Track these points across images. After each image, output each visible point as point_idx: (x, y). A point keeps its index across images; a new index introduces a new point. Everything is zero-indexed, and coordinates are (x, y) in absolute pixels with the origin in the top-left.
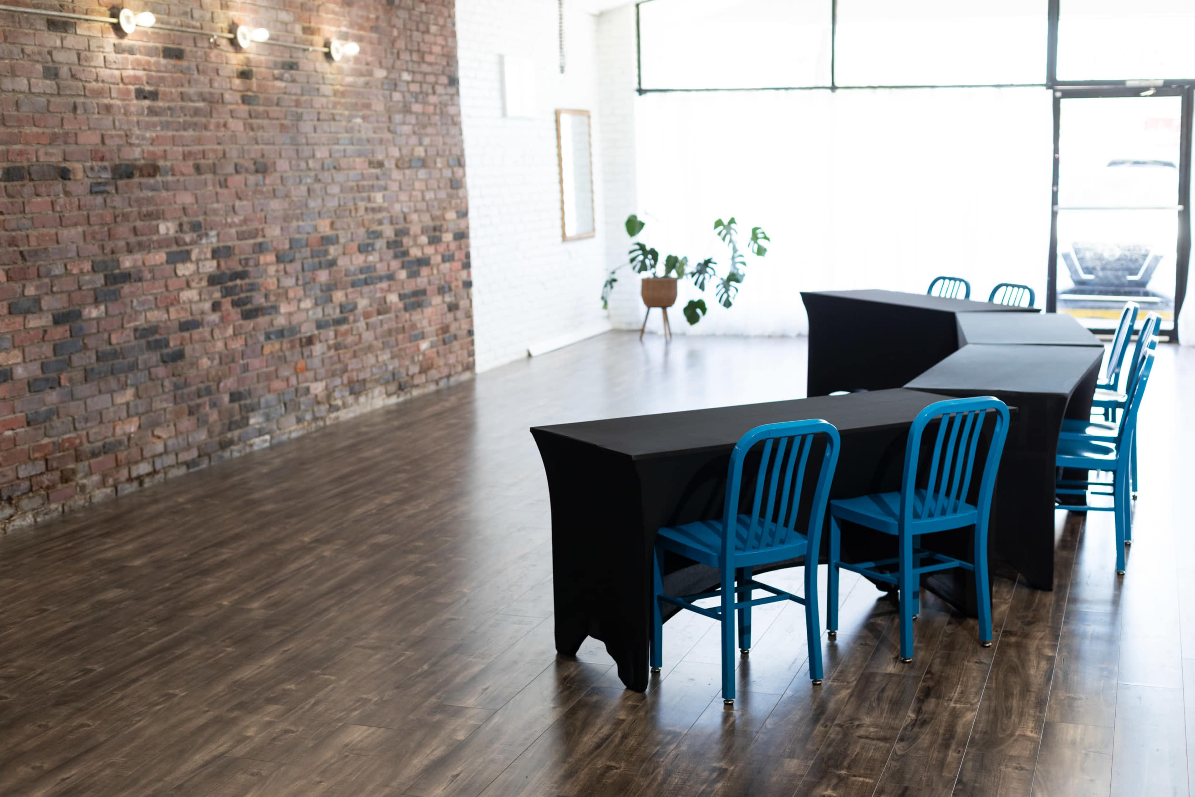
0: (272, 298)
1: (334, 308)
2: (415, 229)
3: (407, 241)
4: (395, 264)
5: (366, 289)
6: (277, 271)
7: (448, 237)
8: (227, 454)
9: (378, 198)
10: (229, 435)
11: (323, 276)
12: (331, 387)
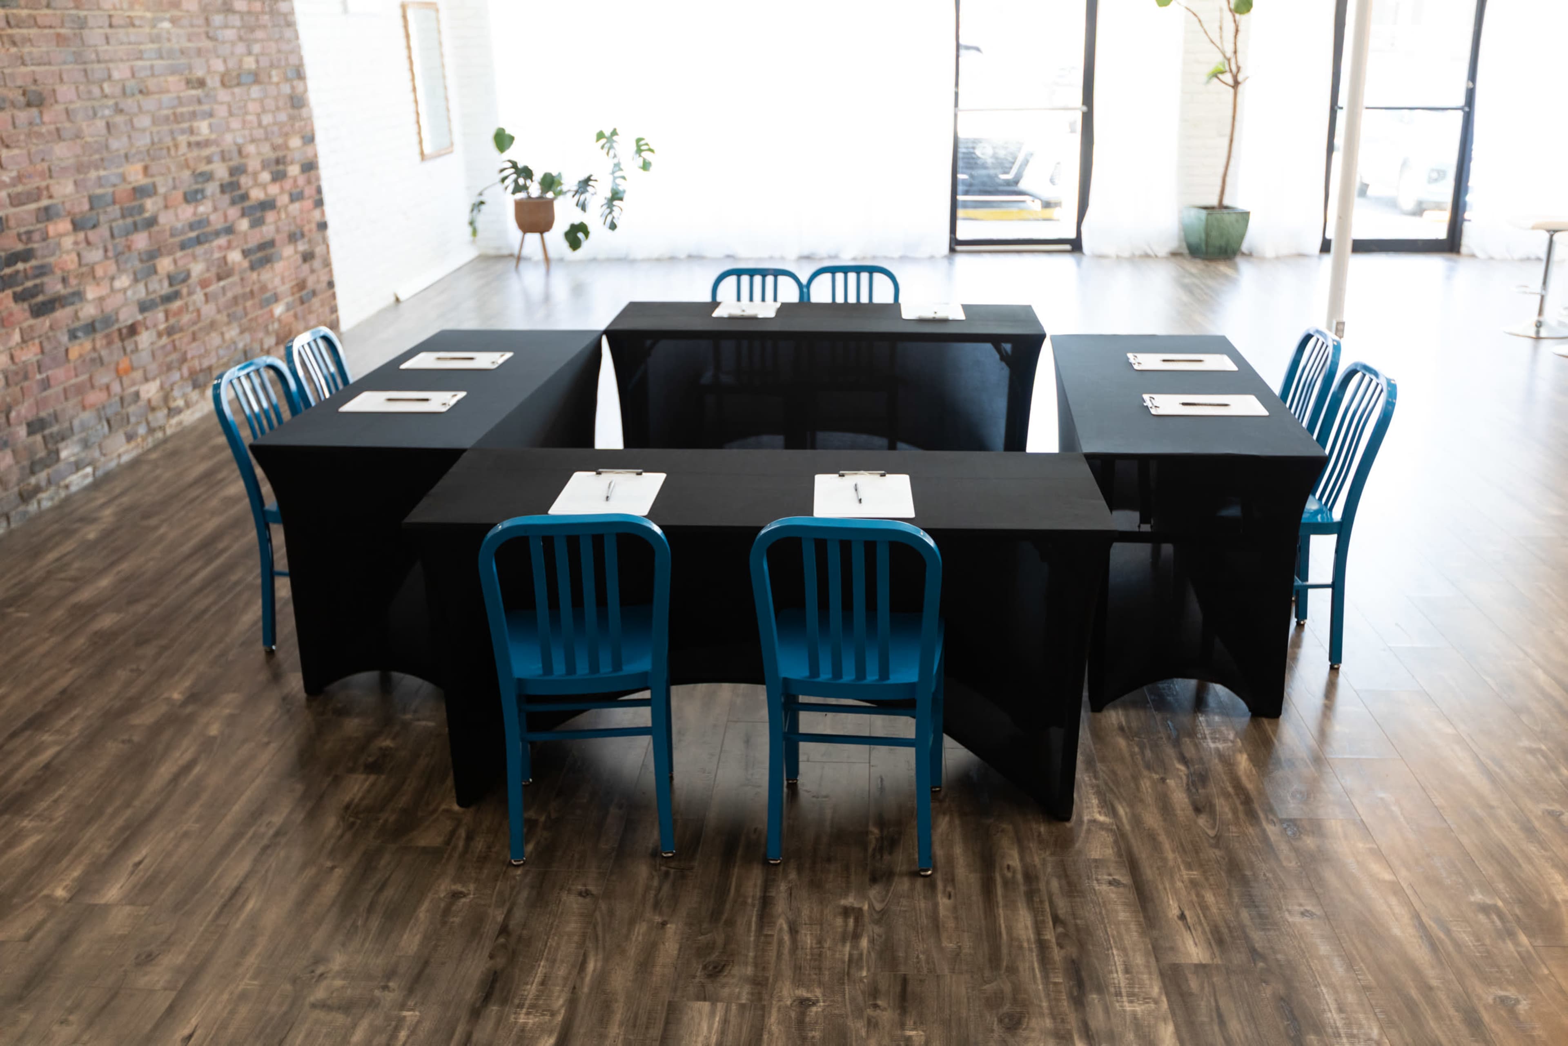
0: (73, 281)
1: (160, 281)
2: (253, 164)
3: (245, 181)
4: (233, 212)
5: (200, 250)
6: (76, 243)
7: (294, 170)
8: (33, 507)
9: (203, 127)
10: (33, 480)
11: (141, 241)
12: (167, 386)
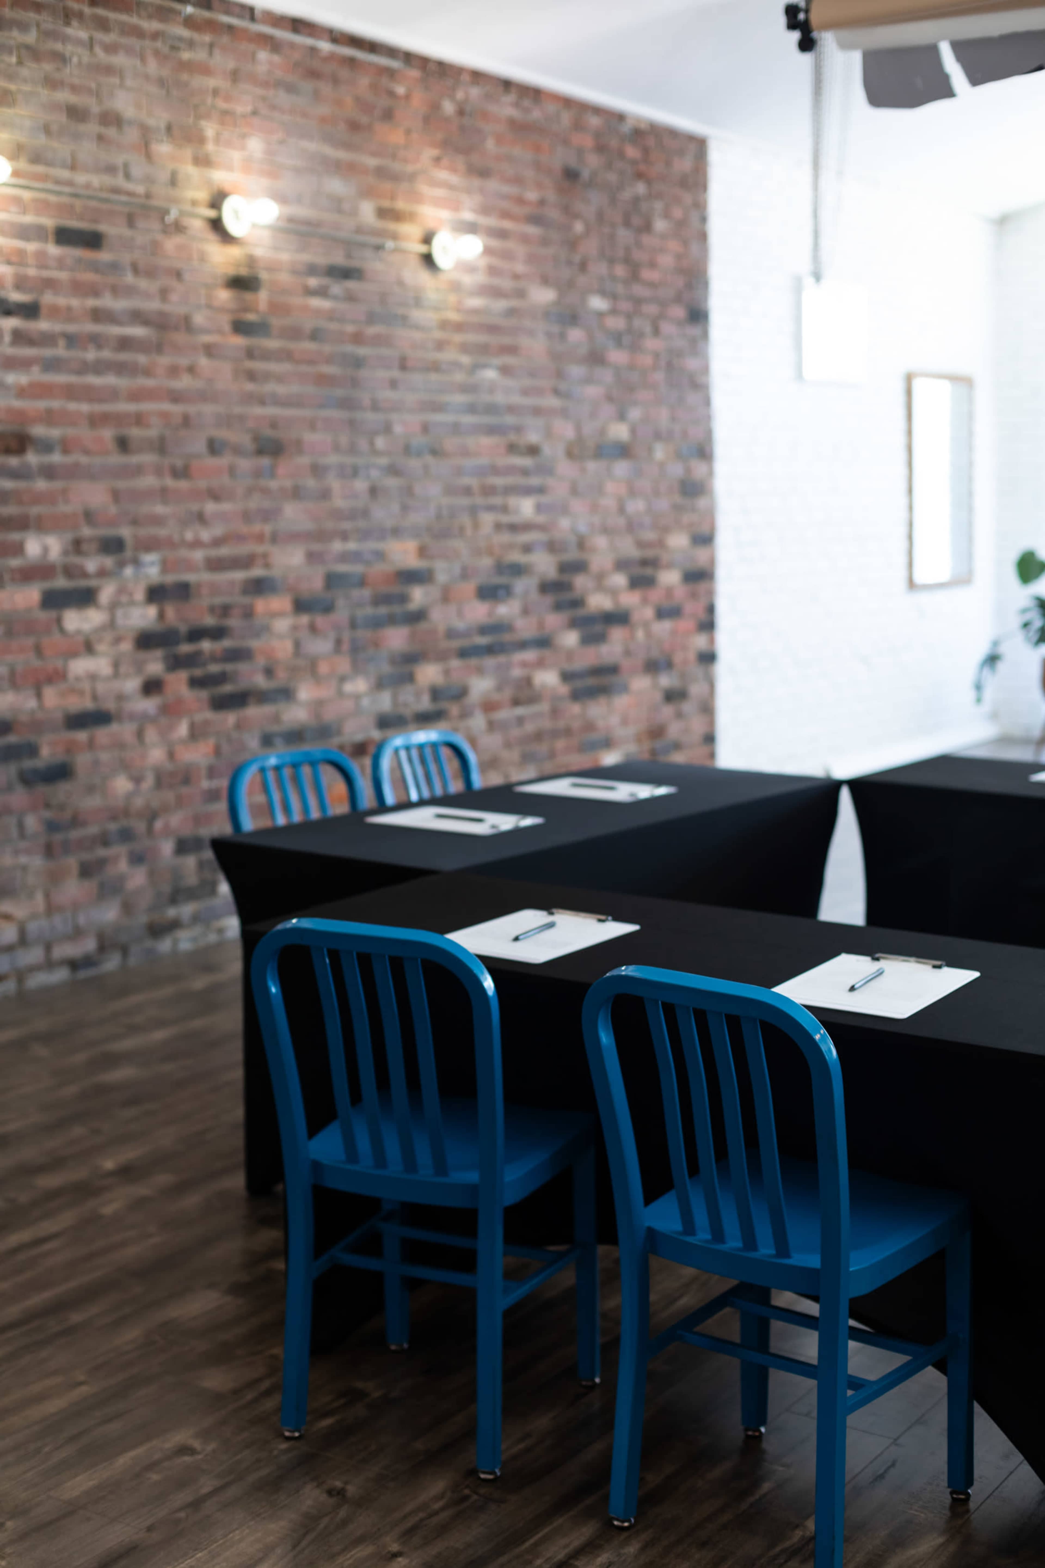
0: (282, 674)
1: (418, 695)
2: (601, 562)
3: (581, 582)
4: (555, 620)
5: (490, 662)
6: (295, 627)
7: (670, 578)
8: (164, 945)
9: (526, 507)
10: (172, 912)
11: (396, 638)
